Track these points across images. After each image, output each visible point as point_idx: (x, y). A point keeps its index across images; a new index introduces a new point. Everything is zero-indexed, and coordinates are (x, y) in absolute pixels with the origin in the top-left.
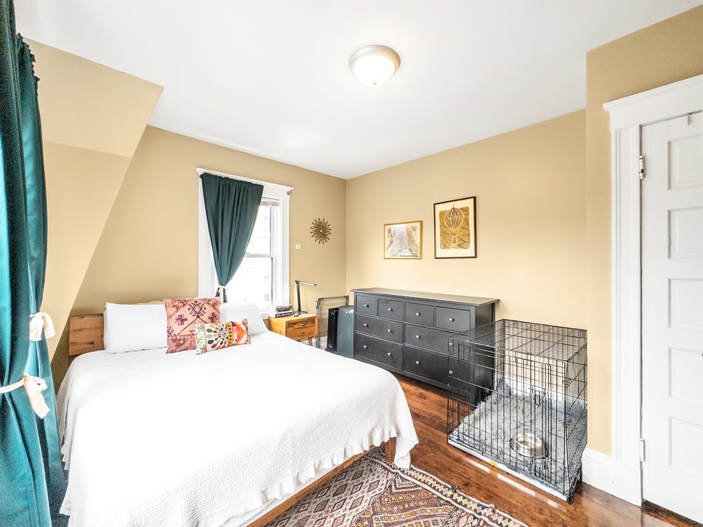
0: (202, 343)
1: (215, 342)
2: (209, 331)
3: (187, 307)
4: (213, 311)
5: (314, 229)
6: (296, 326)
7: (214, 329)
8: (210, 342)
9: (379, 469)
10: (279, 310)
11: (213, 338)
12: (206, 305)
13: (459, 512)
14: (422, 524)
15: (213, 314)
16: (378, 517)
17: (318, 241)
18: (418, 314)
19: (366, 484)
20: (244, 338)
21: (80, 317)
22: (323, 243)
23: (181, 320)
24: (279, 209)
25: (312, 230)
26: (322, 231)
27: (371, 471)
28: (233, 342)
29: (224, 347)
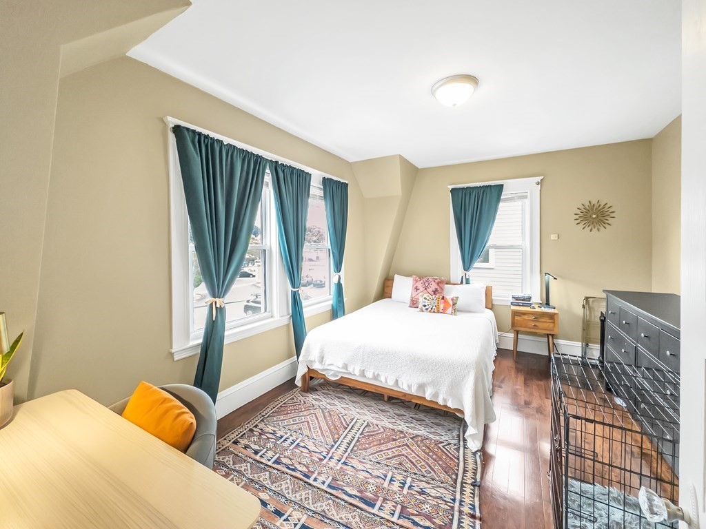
0: (420, 305)
1: (427, 307)
2: (425, 298)
3: (422, 281)
4: (437, 287)
5: (581, 215)
6: (526, 317)
7: (428, 298)
8: (425, 306)
9: (455, 434)
10: (517, 298)
11: (426, 304)
12: (433, 283)
13: (452, 488)
14: (420, 464)
15: (436, 289)
16: (410, 440)
17: (588, 229)
18: (643, 335)
19: (433, 430)
20: (450, 310)
21: (389, 280)
22: (598, 230)
23: (417, 289)
24: (527, 201)
25: (577, 217)
26: (595, 216)
27: (449, 430)
28: (441, 311)
29: (434, 312)
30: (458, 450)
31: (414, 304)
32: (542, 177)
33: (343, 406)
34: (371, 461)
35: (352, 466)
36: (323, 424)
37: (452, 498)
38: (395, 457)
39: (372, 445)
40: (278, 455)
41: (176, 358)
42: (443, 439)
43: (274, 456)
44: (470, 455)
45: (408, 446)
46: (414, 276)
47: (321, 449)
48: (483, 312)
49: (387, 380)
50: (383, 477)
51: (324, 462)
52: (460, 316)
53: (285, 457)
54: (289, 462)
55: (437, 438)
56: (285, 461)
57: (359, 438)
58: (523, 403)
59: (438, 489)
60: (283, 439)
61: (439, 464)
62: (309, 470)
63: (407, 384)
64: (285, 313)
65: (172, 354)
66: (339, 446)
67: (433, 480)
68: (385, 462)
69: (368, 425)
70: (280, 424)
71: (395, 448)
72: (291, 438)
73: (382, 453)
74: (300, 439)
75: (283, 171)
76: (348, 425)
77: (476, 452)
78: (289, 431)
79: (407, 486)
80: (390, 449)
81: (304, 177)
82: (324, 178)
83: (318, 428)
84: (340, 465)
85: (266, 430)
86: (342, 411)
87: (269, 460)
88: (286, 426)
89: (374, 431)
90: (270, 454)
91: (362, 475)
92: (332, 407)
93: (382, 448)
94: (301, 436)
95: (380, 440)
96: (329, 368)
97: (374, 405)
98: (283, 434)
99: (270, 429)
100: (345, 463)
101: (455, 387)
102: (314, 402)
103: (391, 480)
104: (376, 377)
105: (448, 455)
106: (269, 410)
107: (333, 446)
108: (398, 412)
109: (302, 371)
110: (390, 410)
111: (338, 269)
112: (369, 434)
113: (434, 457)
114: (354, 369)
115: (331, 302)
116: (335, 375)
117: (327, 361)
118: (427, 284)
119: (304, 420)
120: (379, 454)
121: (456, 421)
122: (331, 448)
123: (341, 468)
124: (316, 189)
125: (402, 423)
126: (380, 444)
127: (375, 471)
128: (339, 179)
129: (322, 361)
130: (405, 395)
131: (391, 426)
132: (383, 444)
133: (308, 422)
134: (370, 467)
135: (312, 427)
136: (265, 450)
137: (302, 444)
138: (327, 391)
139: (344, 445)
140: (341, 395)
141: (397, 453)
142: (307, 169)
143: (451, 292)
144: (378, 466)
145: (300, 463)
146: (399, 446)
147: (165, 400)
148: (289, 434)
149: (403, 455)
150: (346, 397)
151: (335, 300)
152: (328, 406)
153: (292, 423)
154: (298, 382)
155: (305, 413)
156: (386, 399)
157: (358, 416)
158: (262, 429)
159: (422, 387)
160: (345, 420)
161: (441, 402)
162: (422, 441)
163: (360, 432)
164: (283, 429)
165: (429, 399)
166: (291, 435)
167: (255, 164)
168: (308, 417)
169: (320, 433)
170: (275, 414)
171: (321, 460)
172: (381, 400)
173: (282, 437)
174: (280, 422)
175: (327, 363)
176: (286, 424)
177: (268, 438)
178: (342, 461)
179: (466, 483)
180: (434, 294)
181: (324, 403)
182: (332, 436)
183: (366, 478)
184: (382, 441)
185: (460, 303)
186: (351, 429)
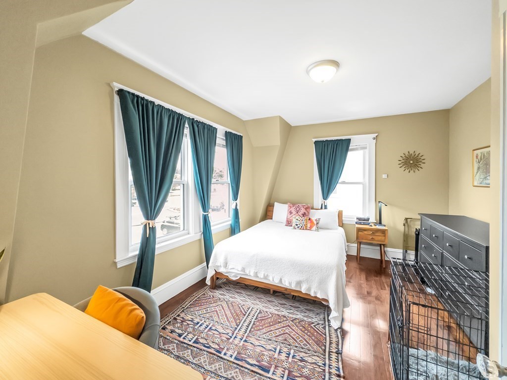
0: (294, 225)
1: (298, 226)
2: (297, 220)
3: (294, 207)
4: (305, 211)
5: (403, 161)
6: (366, 232)
7: (299, 219)
8: (297, 225)
9: (322, 316)
10: (360, 219)
11: (298, 224)
12: (302, 208)
13: (322, 356)
14: (299, 340)
15: (305, 213)
16: (291, 322)
17: (407, 171)
18: (447, 244)
19: (306, 314)
20: (314, 228)
21: (270, 206)
22: (414, 172)
23: (291, 213)
24: (367, 151)
25: (400, 162)
26: (412, 162)
27: (317, 314)
28: (308, 228)
29: (303, 229)
30: (324, 328)
31: (289, 223)
32: (377, 134)
33: (241, 298)
34: (264, 338)
35: (251, 343)
36: (228, 313)
37: (323, 363)
38: (281, 335)
39: (264, 327)
40: (196, 337)
41: (119, 266)
42: (314, 320)
43: (193, 338)
44: (333, 331)
45: (290, 327)
46: (289, 204)
47: (228, 331)
48: (337, 229)
49: (274, 279)
50: (273, 350)
51: (231, 341)
52: (322, 232)
53: (202, 338)
54: (205, 342)
55: (310, 320)
56: (201, 341)
57: (254, 322)
58: (366, 293)
59: (313, 357)
60: (199, 324)
61: (312, 339)
62: (220, 347)
63: (288, 282)
64: (198, 231)
65: (115, 263)
66: (240, 328)
67: (309, 350)
68: (274, 339)
69: (260, 312)
70: (196, 313)
71: (280, 328)
72: (205, 324)
73: (272, 332)
74: (211, 324)
75: (198, 126)
76: (246, 313)
77: (337, 329)
78: (203, 319)
79: (291, 356)
80: (277, 329)
81: (212, 131)
82: (226, 132)
83: (224, 315)
84: (242, 342)
85: (186, 318)
86: (241, 302)
87: (190, 341)
88: (201, 314)
89: (265, 317)
90: (190, 336)
91: (258, 349)
92: (233, 300)
93: (272, 329)
94: (212, 321)
95: (270, 323)
96: (231, 271)
97: (263, 297)
98: (199, 321)
99: (189, 317)
100: (245, 341)
101: (323, 283)
102: (220, 296)
103: (280, 352)
104: (266, 277)
105: (318, 332)
106: (187, 303)
107: (236, 328)
108: (281, 302)
109: (210, 273)
110: (275, 301)
111: (235, 198)
112: (261, 319)
113: (309, 334)
114: (250, 272)
115: (230, 222)
116: (236, 276)
117: (230, 266)
118: (298, 209)
119: (213, 310)
120: (269, 333)
121: (322, 308)
122: (235, 330)
123: (243, 345)
124: (220, 139)
125: (284, 310)
126: (270, 326)
127: (268, 346)
128: (236, 133)
129: (226, 266)
130: (286, 289)
131: (276, 312)
132: (272, 325)
133: (216, 311)
134: (264, 343)
135: (220, 315)
136: (186, 333)
137: (214, 328)
138: (229, 288)
139: (244, 328)
140: (239, 291)
141: (282, 332)
142: (214, 125)
143: (315, 215)
144: (270, 342)
145: (213, 342)
146: (284, 327)
147: (120, 300)
148: (203, 321)
149: (287, 333)
150: (243, 292)
151: (233, 220)
152: (231, 299)
153: (205, 312)
154: (208, 282)
155: (214, 305)
156: (272, 292)
157: (253, 306)
158: (183, 318)
159: (299, 283)
160: (243, 309)
161: (313, 295)
162: (299, 322)
163: (255, 317)
164: (199, 317)
165: (304, 292)
166: (205, 322)
167: (178, 120)
168: (216, 307)
169: (226, 319)
170: (192, 306)
171: (228, 339)
172: (268, 293)
173: (198, 323)
174: (196, 312)
175: (230, 267)
176: (200, 313)
177: (188, 324)
178: (244, 339)
179: (332, 352)
180: (303, 216)
181: (228, 297)
182: (235, 321)
183: (261, 351)
184: (271, 324)
185: (321, 223)
186: (248, 315)
